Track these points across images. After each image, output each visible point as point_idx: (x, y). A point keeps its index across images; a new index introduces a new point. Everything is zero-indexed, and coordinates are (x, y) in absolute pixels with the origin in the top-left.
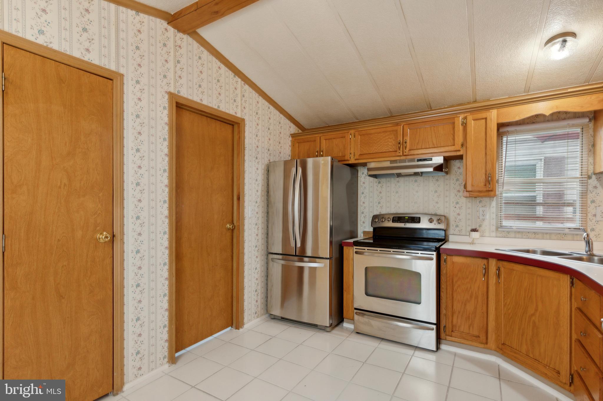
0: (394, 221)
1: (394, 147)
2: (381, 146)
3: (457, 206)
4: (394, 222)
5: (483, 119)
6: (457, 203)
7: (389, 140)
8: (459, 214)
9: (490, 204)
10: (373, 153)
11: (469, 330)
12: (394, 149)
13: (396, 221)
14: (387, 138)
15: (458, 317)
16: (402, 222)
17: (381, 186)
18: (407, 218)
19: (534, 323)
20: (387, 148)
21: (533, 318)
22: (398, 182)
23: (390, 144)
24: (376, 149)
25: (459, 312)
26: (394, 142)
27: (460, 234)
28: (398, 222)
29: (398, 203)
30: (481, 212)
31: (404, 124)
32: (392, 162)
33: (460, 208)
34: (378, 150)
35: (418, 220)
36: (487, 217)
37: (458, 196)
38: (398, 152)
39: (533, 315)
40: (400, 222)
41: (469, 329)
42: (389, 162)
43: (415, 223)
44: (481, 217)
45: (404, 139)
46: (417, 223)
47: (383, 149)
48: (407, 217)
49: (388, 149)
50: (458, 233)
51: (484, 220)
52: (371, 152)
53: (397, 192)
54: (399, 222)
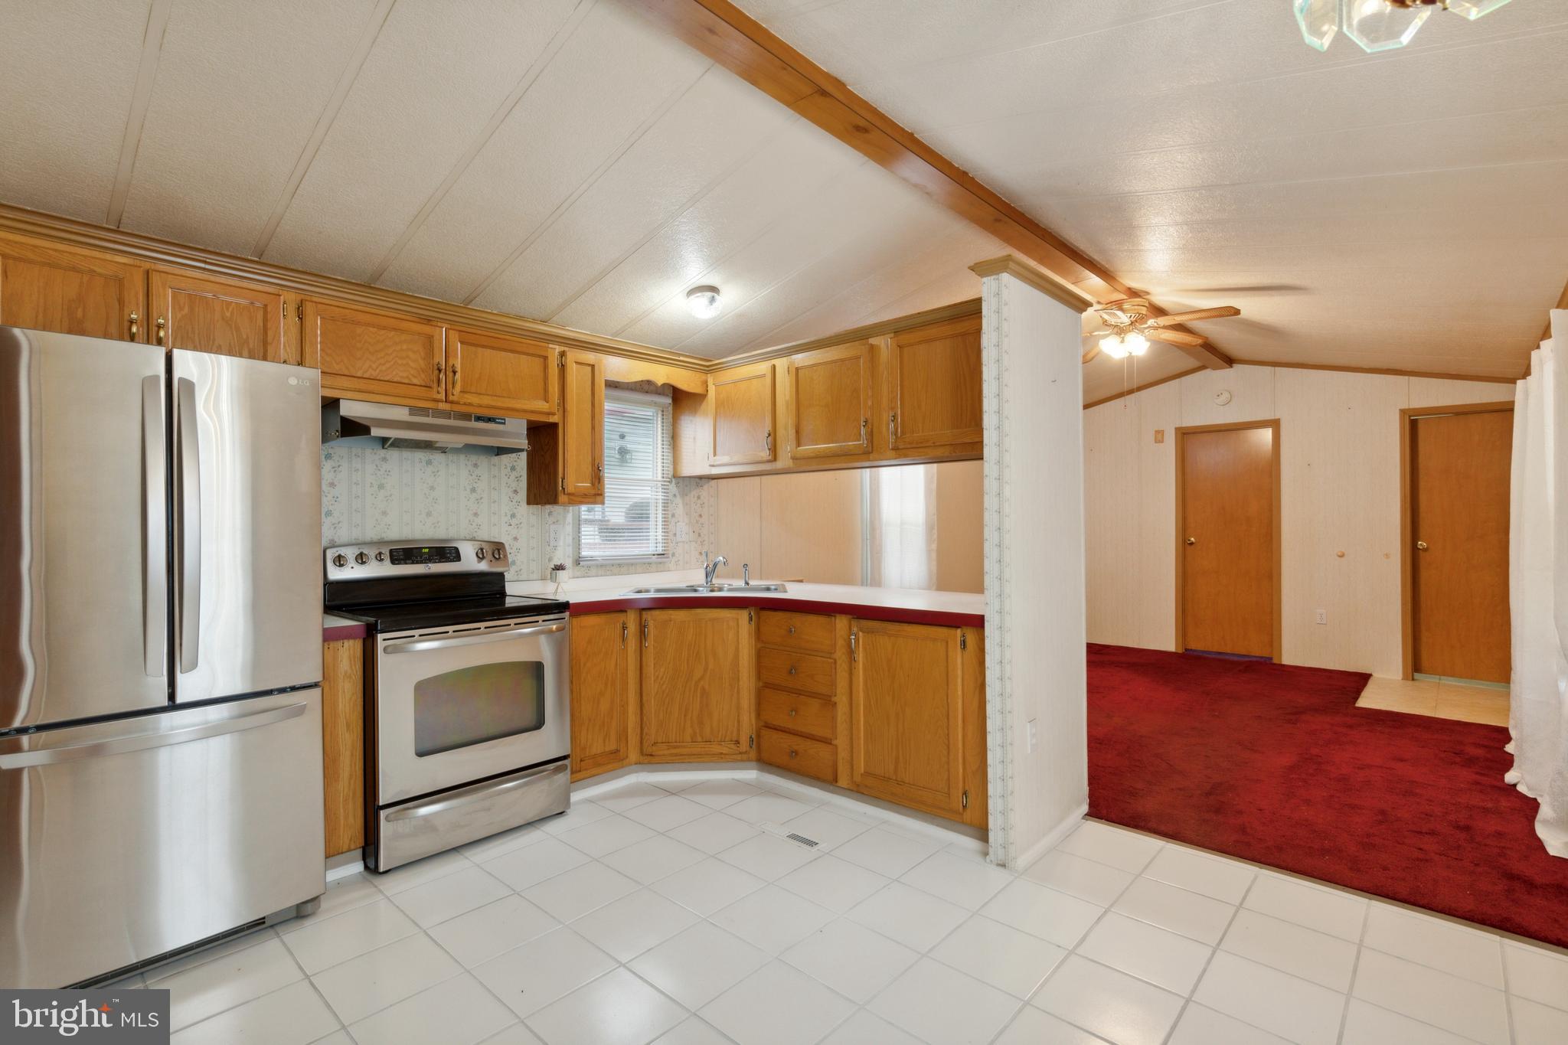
0: (396, 560)
1: (423, 376)
2: (388, 365)
3: (514, 521)
4: (397, 562)
5: (589, 365)
6: (513, 516)
7: (411, 354)
8: (516, 539)
9: (565, 518)
10: (364, 376)
11: (604, 746)
12: (424, 380)
13: (402, 560)
14: (405, 347)
15: (588, 730)
16: (417, 563)
17: (333, 468)
18: (427, 550)
19: (703, 689)
20: (405, 375)
21: (702, 683)
22: (384, 459)
23: (412, 364)
24: (375, 370)
25: (590, 720)
26: (422, 362)
27: (520, 579)
28: (408, 561)
29: (384, 513)
30: (552, 535)
31: (449, 326)
32: (414, 410)
33: (518, 526)
34: (378, 371)
35: (454, 555)
36: (561, 543)
37: (514, 501)
38: (435, 390)
39: (702, 678)
40: (413, 563)
41: (604, 743)
42: (406, 411)
43: (450, 561)
44: (552, 544)
45: (451, 363)
46: (454, 561)
47: (394, 373)
48: (426, 548)
49: (407, 377)
50: (516, 578)
51: (555, 547)
52: (359, 374)
53: (381, 487)
54: (411, 561)
